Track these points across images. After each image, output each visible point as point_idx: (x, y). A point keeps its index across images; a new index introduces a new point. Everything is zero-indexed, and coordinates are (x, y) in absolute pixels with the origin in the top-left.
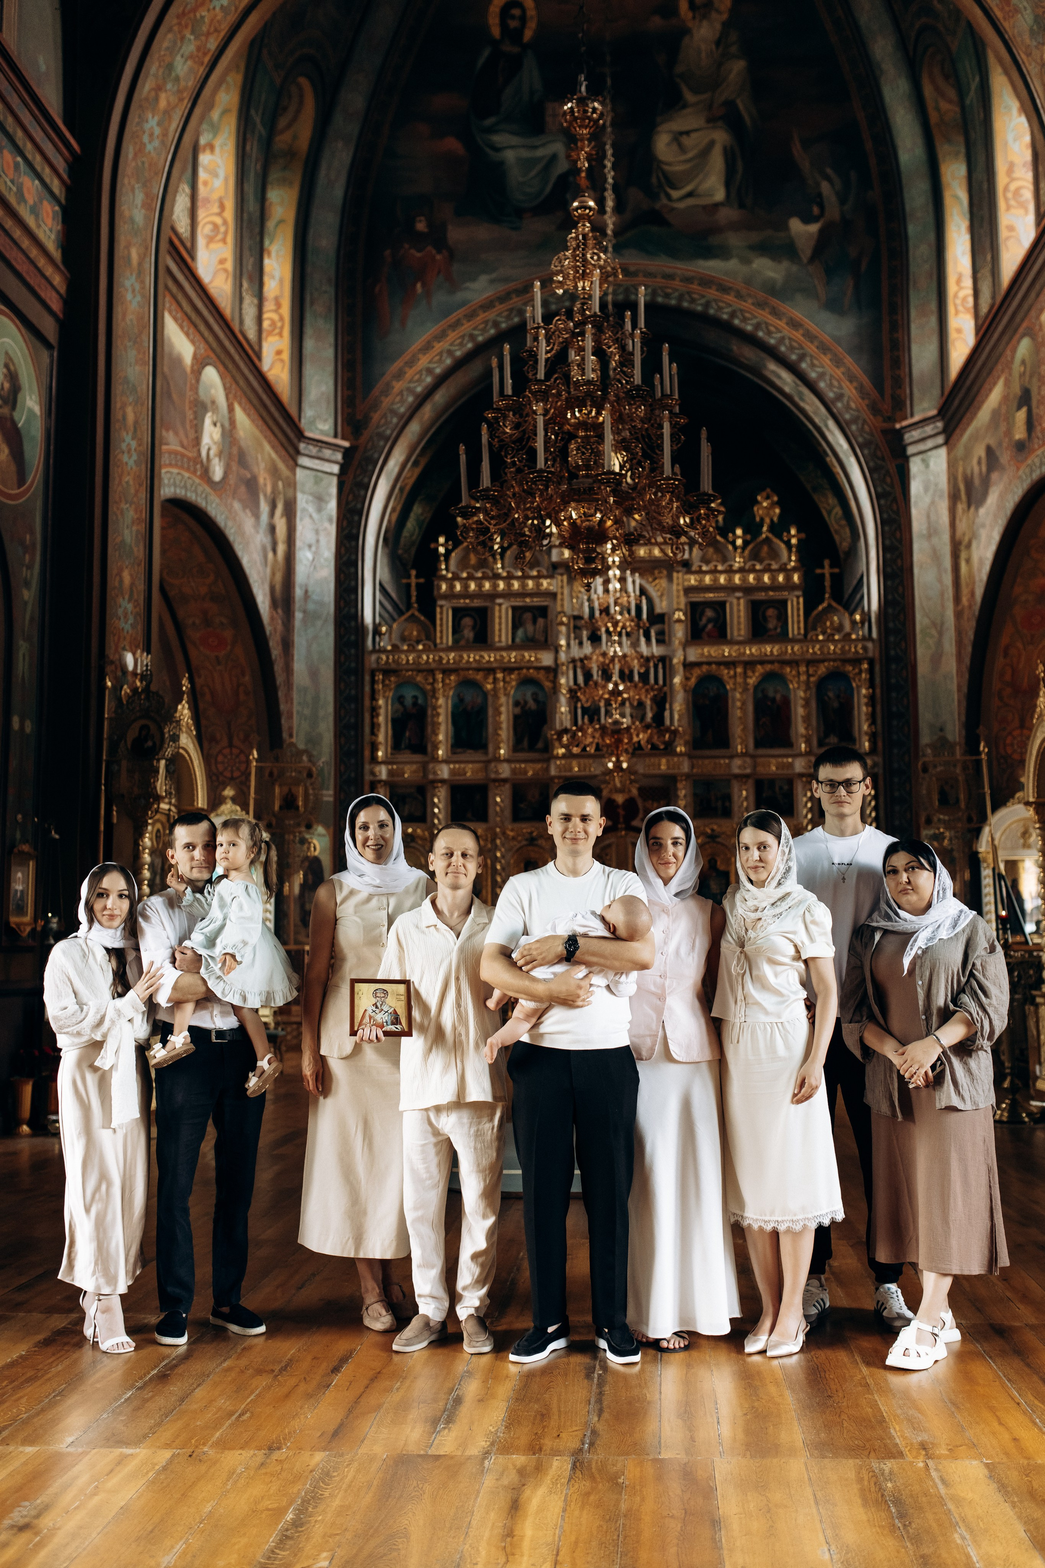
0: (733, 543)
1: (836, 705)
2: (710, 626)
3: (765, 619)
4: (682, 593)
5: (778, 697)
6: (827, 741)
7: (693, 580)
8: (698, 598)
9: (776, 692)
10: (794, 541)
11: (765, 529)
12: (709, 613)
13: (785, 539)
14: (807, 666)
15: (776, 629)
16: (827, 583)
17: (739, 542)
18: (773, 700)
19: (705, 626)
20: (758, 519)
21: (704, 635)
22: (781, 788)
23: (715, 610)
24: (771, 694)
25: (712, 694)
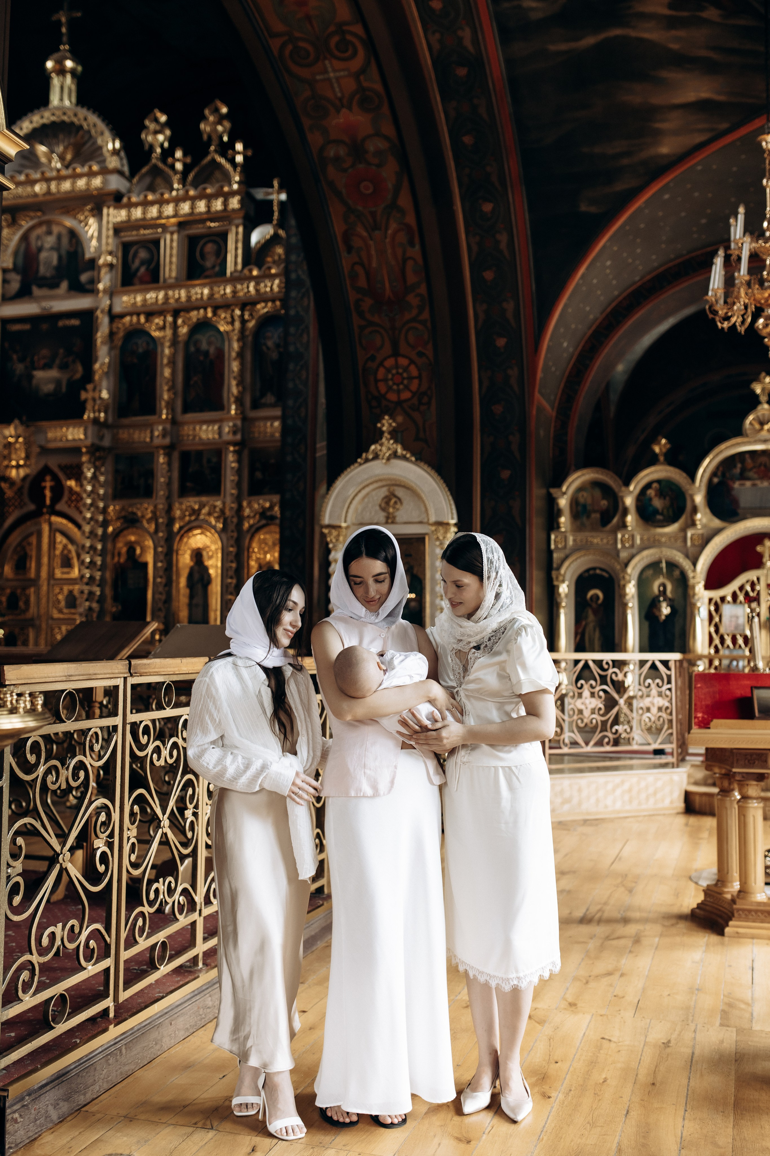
0: (172, 167)
1: (275, 356)
2: (143, 270)
3: (203, 256)
4: (111, 232)
5: (212, 350)
6: (263, 401)
7: (122, 215)
8: (130, 236)
9: (209, 343)
10: (239, 159)
11: (212, 148)
12: (143, 254)
13: (229, 156)
14: (242, 310)
15: (214, 267)
16: (275, 208)
17: (179, 166)
18: (206, 353)
19: (138, 270)
20: (205, 137)
21: (136, 280)
22: (209, 461)
23: (149, 250)
24: (204, 346)
25: (141, 350)
